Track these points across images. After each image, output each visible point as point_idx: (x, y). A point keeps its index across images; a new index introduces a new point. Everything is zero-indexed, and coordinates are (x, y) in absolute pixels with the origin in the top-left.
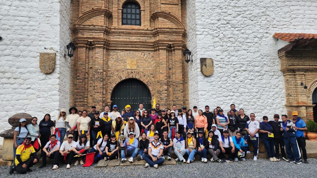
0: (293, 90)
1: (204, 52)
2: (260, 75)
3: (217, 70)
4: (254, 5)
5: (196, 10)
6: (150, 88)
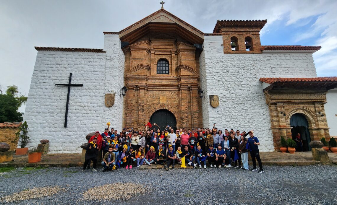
0: (276, 117)
1: (212, 91)
2: (252, 107)
3: (221, 103)
4: (245, 60)
5: (205, 64)
6: (175, 116)
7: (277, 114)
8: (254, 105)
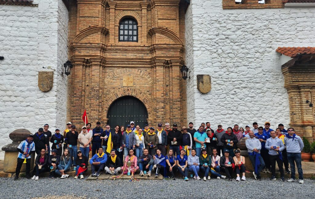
0: (298, 108)
1: (201, 68)
2: (262, 92)
3: (214, 87)
4: (256, 18)
5: (193, 25)
6: (146, 106)
7: (301, 103)
8: (265, 89)
